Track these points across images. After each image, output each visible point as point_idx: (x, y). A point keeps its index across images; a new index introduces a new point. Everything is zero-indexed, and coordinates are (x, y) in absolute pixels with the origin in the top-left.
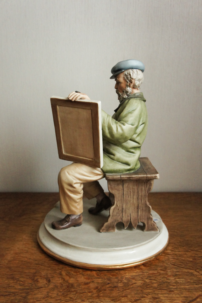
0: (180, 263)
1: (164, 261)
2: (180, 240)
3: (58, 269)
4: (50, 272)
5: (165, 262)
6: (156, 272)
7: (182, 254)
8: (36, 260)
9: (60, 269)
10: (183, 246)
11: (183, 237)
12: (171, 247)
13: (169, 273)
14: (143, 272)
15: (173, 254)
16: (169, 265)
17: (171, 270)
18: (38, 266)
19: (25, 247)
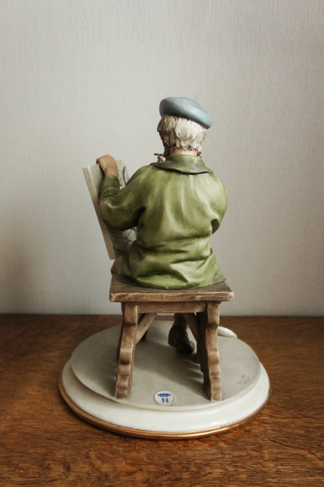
0: (284, 439)
1: (258, 434)
2: (284, 398)
3: (84, 447)
4: (71, 453)
5: (259, 436)
6: (244, 453)
7: (287, 422)
8: (48, 432)
9: (87, 448)
10: (290, 409)
11: (289, 392)
12: (270, 411)
13: (267, 456)
14: (222, 454)
15: (273, 422)
16: (266, 441)
17: (270, 450)
18: (50, 441)
19: (30, 409)
